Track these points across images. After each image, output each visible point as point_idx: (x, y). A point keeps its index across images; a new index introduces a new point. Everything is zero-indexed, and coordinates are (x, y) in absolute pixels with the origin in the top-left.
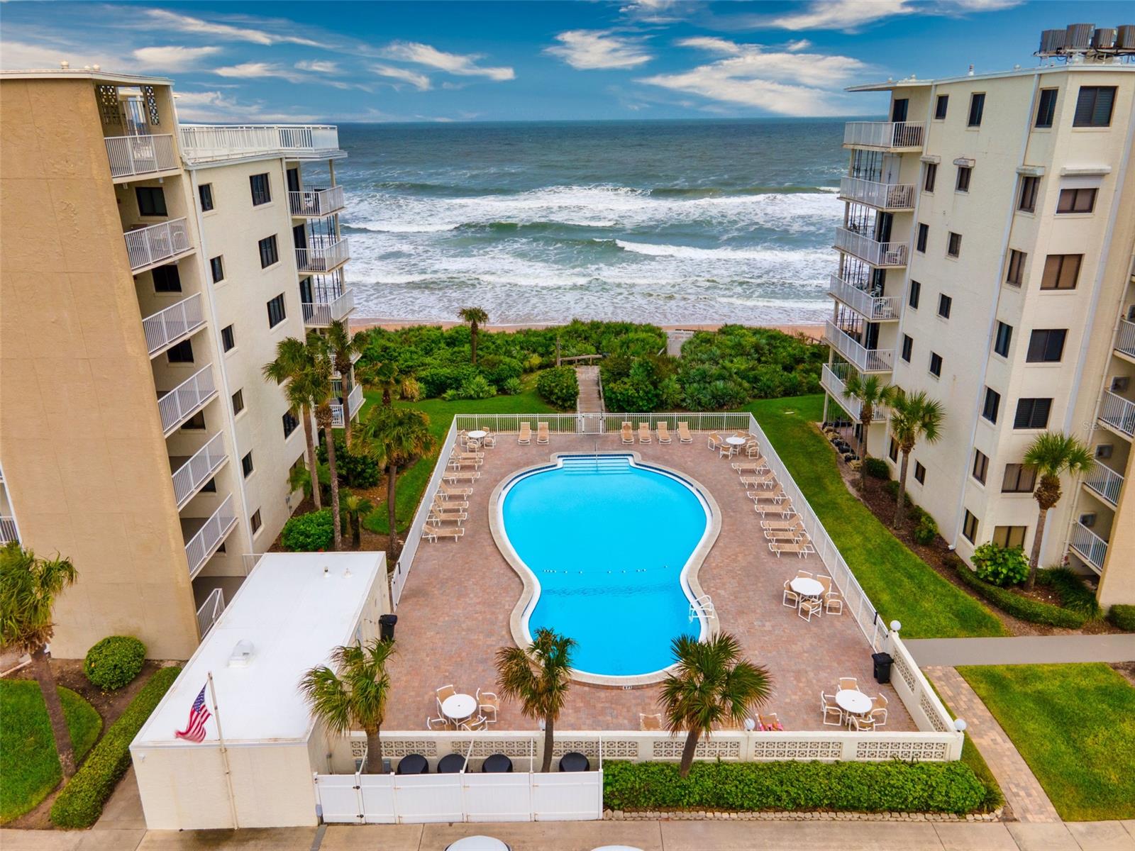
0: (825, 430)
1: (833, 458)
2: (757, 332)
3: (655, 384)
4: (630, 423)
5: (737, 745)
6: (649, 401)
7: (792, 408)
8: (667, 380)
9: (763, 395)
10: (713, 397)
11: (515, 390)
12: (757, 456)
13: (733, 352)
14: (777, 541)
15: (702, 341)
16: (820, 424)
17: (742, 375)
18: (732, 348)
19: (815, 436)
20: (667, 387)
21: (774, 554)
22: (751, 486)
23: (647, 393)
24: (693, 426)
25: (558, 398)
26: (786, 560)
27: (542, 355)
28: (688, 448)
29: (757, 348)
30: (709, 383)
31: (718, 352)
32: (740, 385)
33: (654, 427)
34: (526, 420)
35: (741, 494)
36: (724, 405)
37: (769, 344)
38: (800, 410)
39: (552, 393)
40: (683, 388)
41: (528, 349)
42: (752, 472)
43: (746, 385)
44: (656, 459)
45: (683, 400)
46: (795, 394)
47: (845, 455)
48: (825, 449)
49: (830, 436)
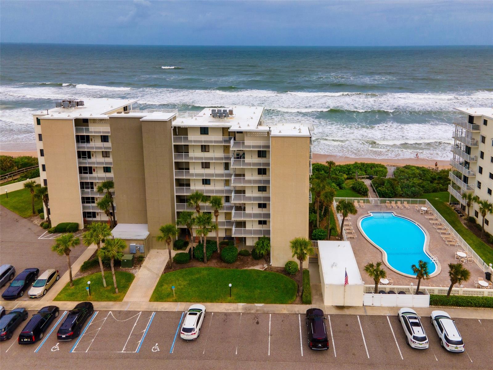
0: (451, 206)
1: (456, 215)
2: (418, 168)
3: (393, 188)
4: (389, 202)
5: (458, 291)
6: (392, 194)
7: (437, 197)
8: (397, 187)
9: (426, 192)
10: (412, 193)
11: (345, 188)
12: (432, 214)
13: (412, 176)
14: (448, 241)
15: (401, 172)
16: (448, 203)
17: (419, 185)
18: (412, 174)
19: (448, 208)
20: (398, 189)
21: (448, 245)
22: (433, 224)
23: (391, 191)
24: (408, 202)
25: (363, 192)
26: (452, 247)
27: (347, 175)
28: (409, 210)
29: (420, 174)
30: (410, 188)
31: (407, 176)
32: (420, 189)
33: (396, 203)
34: (356, 200)
35: (431, 226)
36: (415, 195)
37: (423, 173)
38: (440, 198)
39: (359, 190)
40: (402, 190)
41: (342, 172)
42: (432, 219)
43: (421, 189)
44: (401, 214)
45: (403, 194)
46: (436, 192)
47: (460, 214)
48: (453, 212)
49: (453, 208)
